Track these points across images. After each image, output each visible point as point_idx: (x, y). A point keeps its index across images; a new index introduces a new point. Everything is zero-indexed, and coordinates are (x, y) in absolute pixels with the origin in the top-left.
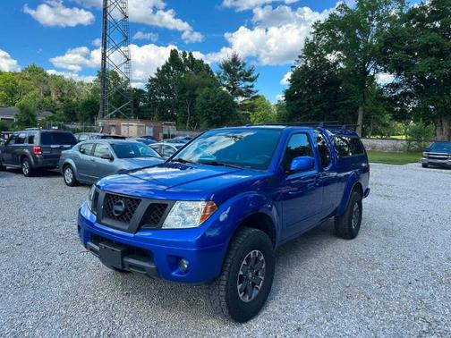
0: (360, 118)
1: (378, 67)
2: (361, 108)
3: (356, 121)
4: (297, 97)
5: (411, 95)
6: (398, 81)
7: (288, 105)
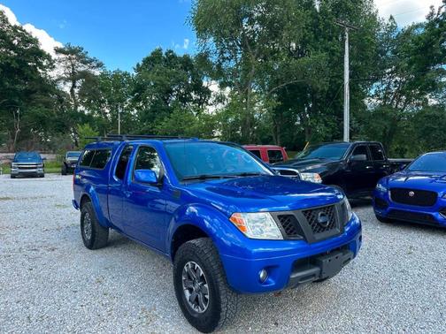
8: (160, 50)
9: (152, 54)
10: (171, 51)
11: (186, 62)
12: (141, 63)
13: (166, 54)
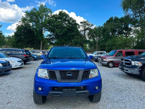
0: (41, 44)
1: (45, 29)
2: (41, 41)
3: (40, 45)
4: (19, 35)
5: (55, 39)
6: (51, 34)
7: (16, 38)
8: (112, 17)
9: (109, 19)
10: (116, 17)
11: (122, 20)
12: (105, 23)
13: (114, 18)
